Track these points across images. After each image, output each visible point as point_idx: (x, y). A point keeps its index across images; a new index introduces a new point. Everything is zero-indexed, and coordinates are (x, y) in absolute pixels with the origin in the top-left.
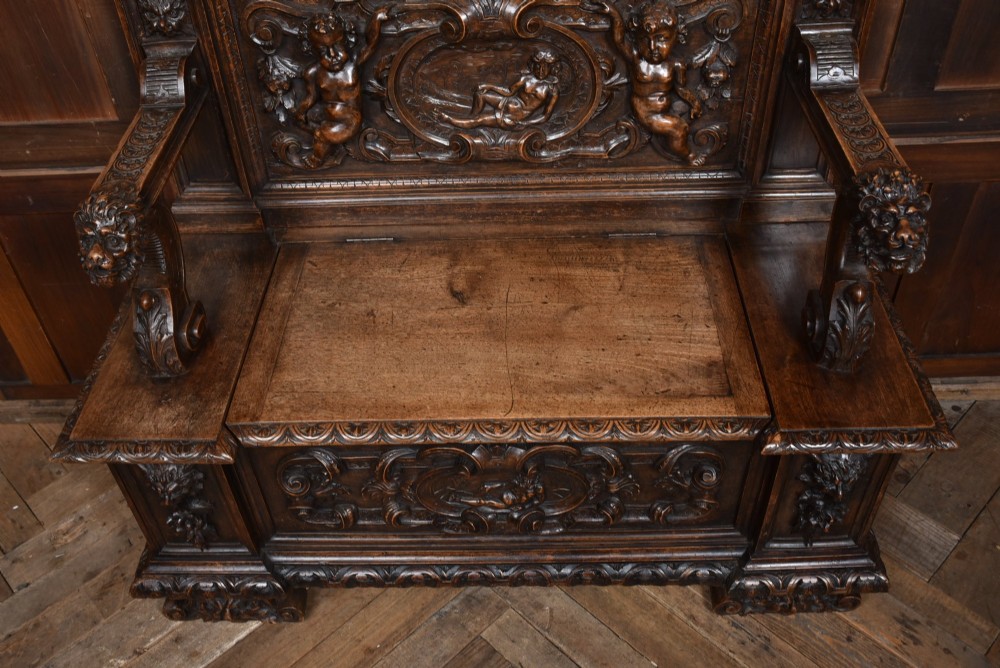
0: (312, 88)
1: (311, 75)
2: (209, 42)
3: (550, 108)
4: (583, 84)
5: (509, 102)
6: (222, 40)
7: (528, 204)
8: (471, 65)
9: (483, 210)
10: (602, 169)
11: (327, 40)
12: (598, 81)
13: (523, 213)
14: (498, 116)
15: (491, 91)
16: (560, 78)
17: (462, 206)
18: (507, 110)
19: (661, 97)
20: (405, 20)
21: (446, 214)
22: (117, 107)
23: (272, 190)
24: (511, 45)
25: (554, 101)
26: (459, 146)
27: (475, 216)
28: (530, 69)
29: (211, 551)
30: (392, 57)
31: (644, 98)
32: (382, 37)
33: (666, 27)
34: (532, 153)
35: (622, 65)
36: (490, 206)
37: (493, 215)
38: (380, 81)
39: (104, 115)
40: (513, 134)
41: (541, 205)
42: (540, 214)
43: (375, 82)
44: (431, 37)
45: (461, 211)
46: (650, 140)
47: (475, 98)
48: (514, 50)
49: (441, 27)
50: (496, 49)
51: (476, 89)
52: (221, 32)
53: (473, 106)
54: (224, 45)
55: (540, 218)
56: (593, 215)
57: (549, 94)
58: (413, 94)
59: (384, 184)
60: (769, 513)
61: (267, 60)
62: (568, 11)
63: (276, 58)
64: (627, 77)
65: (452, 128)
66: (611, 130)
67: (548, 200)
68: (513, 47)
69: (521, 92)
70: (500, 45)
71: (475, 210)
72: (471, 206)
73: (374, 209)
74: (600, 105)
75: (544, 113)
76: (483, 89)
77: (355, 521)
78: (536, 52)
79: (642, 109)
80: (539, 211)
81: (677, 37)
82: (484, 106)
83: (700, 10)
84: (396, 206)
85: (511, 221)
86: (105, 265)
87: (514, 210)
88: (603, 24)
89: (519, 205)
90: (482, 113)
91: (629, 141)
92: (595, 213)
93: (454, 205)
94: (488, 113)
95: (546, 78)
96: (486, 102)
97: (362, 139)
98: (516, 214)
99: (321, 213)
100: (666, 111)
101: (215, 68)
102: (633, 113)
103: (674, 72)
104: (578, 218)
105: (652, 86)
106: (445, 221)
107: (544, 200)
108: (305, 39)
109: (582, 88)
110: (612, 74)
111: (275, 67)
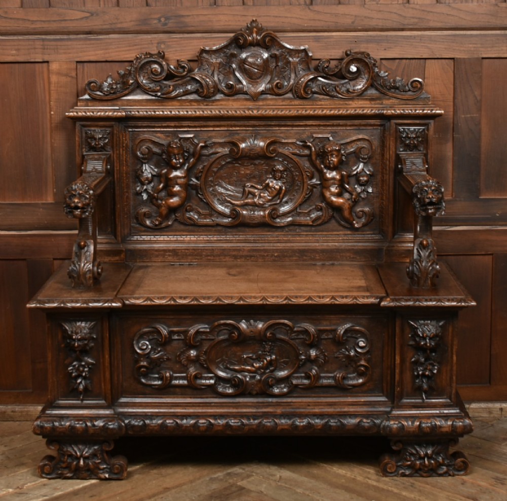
0: (163, 179)
1: (163, 174)
2: (117, 154)
3: (281, 196)
4: (298, 184)
5: (261, 193)
6: (123, 154)
7: (270, 250)
8: (243, 172)
9: (245, 253)
10: (310, 233)
11: (176, 151)
12: (305, 180)
13: (267, 255)
14: (256, 200)
15: (252, 186)
16: (286, 180)
17: (234, 250)
18: (260, 197)
19: (337, 187)
20: (212, 147)
21: (225, 256)
22: (55, 194)
23: (131, 240)
24: (263, 162)
25: (283, 192)
26: (235, 215)
27: (241, 257)
28: (272, 175)
29: (85, 402)
30: (204, 166)
31: (328, 188)
32: (201, 155)
33: (336, 150)
34: (272, 220)
35: (316, 174)
36: (249, 251)
37: (251, 256)
38: (197, 179)
39: (46, 200)
40: (263, 209)
41: (277, 250)
42: (276, 257)
43: (194, 180)
44: (224, 157)
45: (234, 253)
46: (333, 214)
47: (244, 190)
48: (264, 165)
49: (229, 151)
50: (255, 165)
51: (244, 186)
52: (123, 150)
53: (243, 194)
54: (123, 157)
55: (276, 259)
56: (305, 258)
57: (281, 188)
58: (212, 186)
59: (193, 238)
60: (397, 371)
61: (142, 165)
62: (290, 145)
63: (147, 165)
64: (320, 181)
65: (231, 206)
66: (313, 209)
67: (281, 248)
68: (264, 163)
69: (267, 187)
70: (257, 162)
71: (241, 253)
72: (239, 250)
73: (186, 251)
74: (306, 194)
75: (279, 199)
76: (248, 186)
77: (171, 381)
78: (275, 166)
79: (328, 194)
80: (276, 255)
81: (341, 157)
82: (248, 195)
83: (352, 146)
84: (199, 249)
85: (260, 260)
86: (80, 205)
87: (262, 253)
88: (307, 152)
89: (265, 251)
90: (247, 198)
91: (322, 215)
92: (306, 256)
93: (230, 250)
94: (250, 198)
95: (279, 179)
96: (250, 193)
97: (184, 210)
98: (264, 256)
99: (157, 253)
100: (339, 195)
101: (117, 167)
102: (323, 198)
103: (342, 176)
104: (297, 260)
105: (332, 181)
106: (224, 260)
107: (278, 248)
108: (164, 152)
109: (297, 185)
110: (311, 178)
111: (146, 170)
